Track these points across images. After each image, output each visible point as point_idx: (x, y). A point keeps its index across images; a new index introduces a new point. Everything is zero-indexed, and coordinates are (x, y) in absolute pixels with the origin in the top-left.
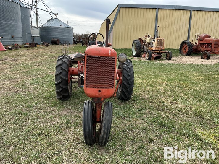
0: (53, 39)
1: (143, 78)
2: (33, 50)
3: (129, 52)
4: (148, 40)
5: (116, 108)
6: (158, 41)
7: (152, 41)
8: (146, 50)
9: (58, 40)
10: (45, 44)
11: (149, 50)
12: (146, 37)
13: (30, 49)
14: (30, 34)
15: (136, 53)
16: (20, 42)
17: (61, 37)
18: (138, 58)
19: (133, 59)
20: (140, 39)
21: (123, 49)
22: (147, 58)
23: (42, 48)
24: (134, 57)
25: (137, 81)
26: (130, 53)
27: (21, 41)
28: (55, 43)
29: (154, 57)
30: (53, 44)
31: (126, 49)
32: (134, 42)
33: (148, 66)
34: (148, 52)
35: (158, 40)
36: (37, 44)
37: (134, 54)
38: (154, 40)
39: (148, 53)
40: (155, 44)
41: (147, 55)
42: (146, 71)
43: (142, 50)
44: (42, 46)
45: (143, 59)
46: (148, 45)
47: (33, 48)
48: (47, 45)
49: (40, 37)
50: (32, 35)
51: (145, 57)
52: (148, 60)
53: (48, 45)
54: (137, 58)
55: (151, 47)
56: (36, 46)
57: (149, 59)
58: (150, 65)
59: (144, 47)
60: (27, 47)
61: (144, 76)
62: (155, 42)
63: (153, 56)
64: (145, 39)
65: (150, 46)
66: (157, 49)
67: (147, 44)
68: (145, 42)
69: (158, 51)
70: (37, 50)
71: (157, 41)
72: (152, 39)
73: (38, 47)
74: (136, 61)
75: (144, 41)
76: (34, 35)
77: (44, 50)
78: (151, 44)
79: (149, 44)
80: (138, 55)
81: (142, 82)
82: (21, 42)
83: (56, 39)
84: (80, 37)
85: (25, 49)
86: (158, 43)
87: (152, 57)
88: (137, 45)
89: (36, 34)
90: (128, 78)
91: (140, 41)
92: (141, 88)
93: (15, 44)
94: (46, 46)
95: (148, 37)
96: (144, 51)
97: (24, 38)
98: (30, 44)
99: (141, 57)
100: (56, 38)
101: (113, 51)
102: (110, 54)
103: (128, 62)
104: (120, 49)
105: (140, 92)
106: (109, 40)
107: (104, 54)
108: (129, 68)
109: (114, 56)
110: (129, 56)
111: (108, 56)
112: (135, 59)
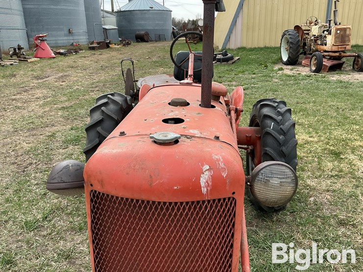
0: (137, 32)
1: (310, 126)
2: (102, 54)
3: (274, 53)
4: (315, 31)
6: (338, 32)
7: (324, 32)
8: (310, 50)
9: (147, 34)
10: (124, 43)
11: (317, 51)
12: (310, 23)
13: (98, 52)
14: (101, 25)
15: (289, 57)
16: (82, 39)
17: (152, 28)
18: (293, 67)
19: (281, 69)
20: (297, 28)
21: (261, 49)
22: (314, 68)
23: (118, 50)
24: (285, 65)
26: (275, 57)
27: (85, 38)
28: (141, 39)
29: (327, 66)
30: (138, 42)
31: (268, 48)
32: (284, 34)
33: (317, 88)
34: (315, 55)
35: (337, 30)
36: (109, 43)
37: (285, 58)
38: (327, 31)
39: (315, 57)
40: (330, 40)
41: (313, 62)
42: (314, 102)
43: (301, 51)
44: (118, 47)
45: (304, 71)
46: (316, 41)
47: (102, 51)
48: (128, 44)
49: (117, 30)
50: (103, 27)
51: (309, 66)
52: (316, 71)
53: (130, 44)
54: (290, 67)
55: (322, 45)
56: (108, 47)
57: (318, 70)
58: (322, 85)
59: (305, 44)
60: (93, 49)
61: (311, 119)
62: (330, 33)
63: (327, 63)
64: (309, 28)
65: (319, 42)
66: (335, 48)
67: (313, 38)
68: (308, 34)
69: (337, 54)
70: (109, 55)
71: (336, 33)
72: (323, 29)
73: (112, 48)
74: (289, 76)
75: (305, 32)
76: (107, 27)
77: (121, 54)
78: (320, 38)
79: (317, 38)
80: (293, 61)
81: (310, 139)
82: (85, 40)
83: (143, 32)
84: (185, 25)
85: (89, 53)
86: (337, 37)
87: (324, 65)
88: (290, 40)
89: (111, 24)
91: (298, 32)
92: (310, 163)
93: (75, 44)
94: (124, 45)
95: (316, 25)
96: (305, 53)
97: (89, 32)
98: (98, 43)
99: (300, 64)
100: (142, 30)
101: (222, 168)
102: (207, 190)
103: (278, 111)
104: (256, 48)
105: (308, 177)
106: (234, 32)
107: (176, 188)
108: (282, 133)
109: (231, 195)
110: (275, 63)
111: (195, 199)
112: (288, 70)
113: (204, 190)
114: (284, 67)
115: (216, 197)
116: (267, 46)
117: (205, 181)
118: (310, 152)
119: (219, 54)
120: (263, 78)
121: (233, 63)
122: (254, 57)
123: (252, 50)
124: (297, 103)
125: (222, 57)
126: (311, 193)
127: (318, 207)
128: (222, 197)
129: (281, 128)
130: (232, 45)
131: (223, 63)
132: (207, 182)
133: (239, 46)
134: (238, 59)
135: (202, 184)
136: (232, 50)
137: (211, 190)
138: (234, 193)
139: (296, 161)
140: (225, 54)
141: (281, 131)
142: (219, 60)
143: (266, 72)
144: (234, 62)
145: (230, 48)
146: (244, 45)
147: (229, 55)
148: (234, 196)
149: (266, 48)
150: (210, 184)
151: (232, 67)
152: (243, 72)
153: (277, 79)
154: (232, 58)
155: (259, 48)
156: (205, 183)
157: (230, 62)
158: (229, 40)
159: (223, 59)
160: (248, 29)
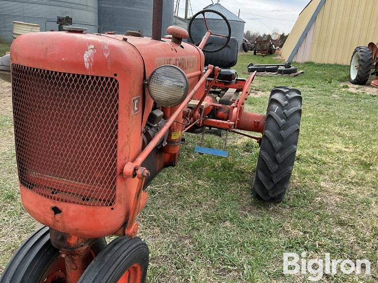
1: (351, 138)
3: (344, 71)
5: (228, 224)
15: (358, 76)
18: (360, 86)
19: (347, 87)
20: (372, 45)
21: (331, 65)
24: (352, 83)
25: (329, 146)
26: (344, 74)
31: (338, 65)
32: (356, 51)
37: (353, 77)
45: (370, 91)
54: (357, 86)
59: (377, 64)
74: (352, 93)
81: (344, 149)
88: (361, 58)
90: (277, 145)
91: (372, 50)
92: (333, 169)
99: (369, 85)
101: (106, 50)
102: (90, 65)
103: (287, 97)
104: (325, 64)
105: (324, 180)
106: (303, 45)
107: (63, 59)
108: (285, 117)
109: (113, 76)
110: (341, 81)
111: (81, 73)
112: (353, 89)
113: (87, 65)
114: (351, 85)
115: (100, 75)
116: (338, 63)
117: (87, 56)
118: (338, 160)
119: (282, 66)
120: (322, 92)
121: (295, 76)
122: (320, 72)
123: (320, 65)
124: (349, 118)
125: (284, 69)
126: (320, 193)
127: (322, 205)
128: (104, 75)
129: (284, 112)
130: (300, 59)
131: (285, 75)
132: (90, 58)
133: (307, 60)
134: (302, 73)
135: (86, 59)
136: (298, 64)
137: (93, 66)
138: (115, 75)
139: (295, 147)
140: (288, 66)
141: (284, 115)
142: (280, 72)
143: (328, 86)
144: (297, 75)
145: (297, 61)
146: (313, 60)
147: (293, 67)
148: (116, 78)
149: (337, 65)
150: (93, 60)
151: (293, 80)
152: (303, 84)
153: (337, 94)
154: (295, 71)
155: (328, 64)
156: (88, 59)
157: (293, 75)
158: (296, 53)
159: (284, 70)
160: (319, 44)
